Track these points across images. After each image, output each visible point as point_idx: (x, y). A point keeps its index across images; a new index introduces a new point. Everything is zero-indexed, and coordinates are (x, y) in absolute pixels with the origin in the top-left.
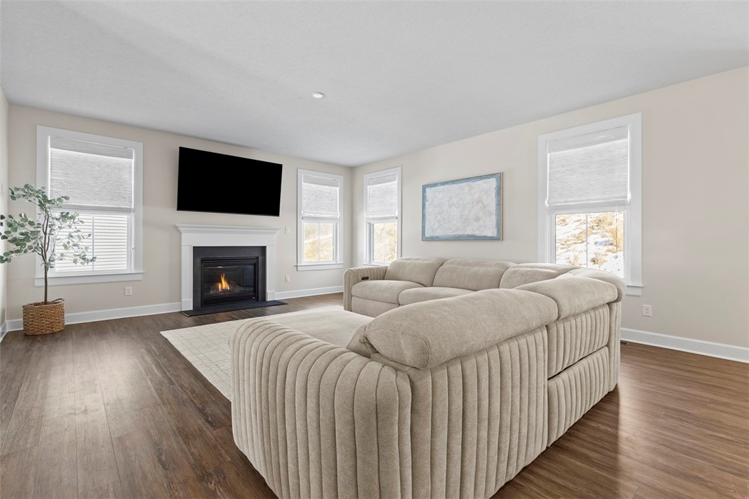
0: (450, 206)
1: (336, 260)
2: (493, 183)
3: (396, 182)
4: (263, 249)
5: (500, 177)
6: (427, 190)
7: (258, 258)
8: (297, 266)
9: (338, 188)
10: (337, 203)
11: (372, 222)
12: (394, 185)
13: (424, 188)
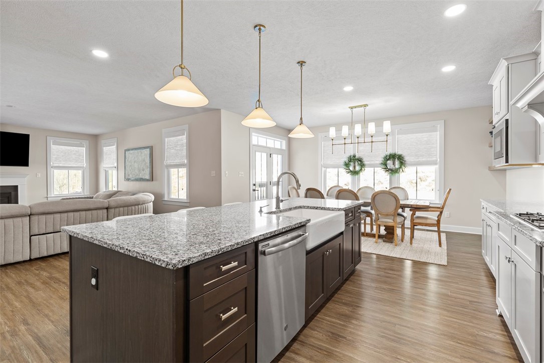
0: (134, 162)
1: (84, 193)
2: (147, 151)
3: (115, 146)
4: (16, 188)
5: (151, 148)
6: (126, 152)
7: (10, 193)
8: (47, 198)
9: (84, 148)
10: (83, 157)
11: (107, 169)
12: (114, 148)
13: (125, 151)
